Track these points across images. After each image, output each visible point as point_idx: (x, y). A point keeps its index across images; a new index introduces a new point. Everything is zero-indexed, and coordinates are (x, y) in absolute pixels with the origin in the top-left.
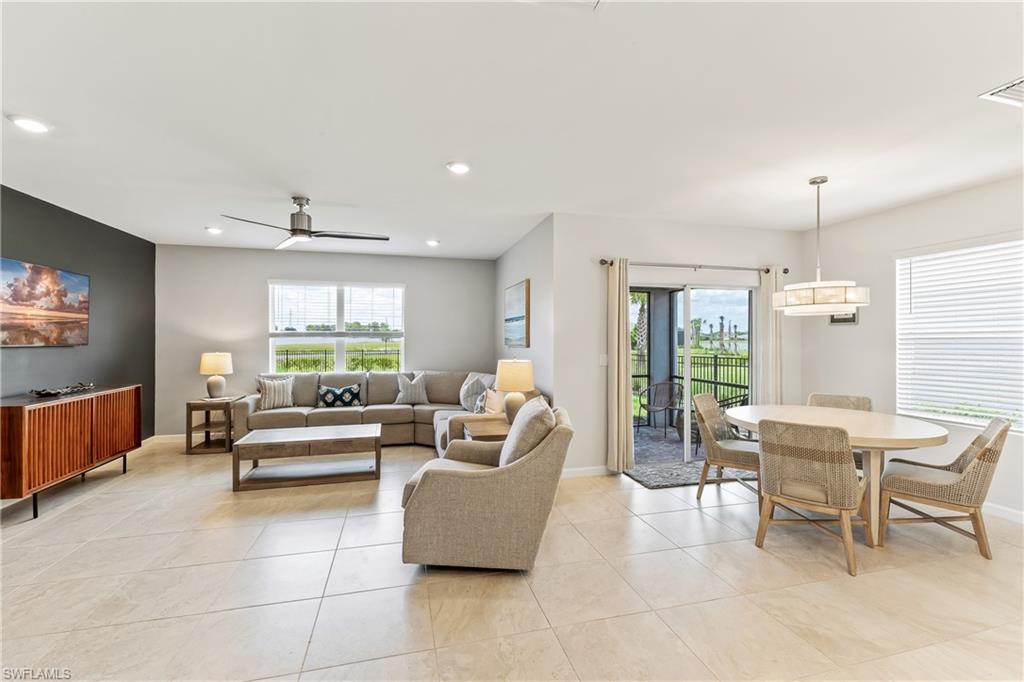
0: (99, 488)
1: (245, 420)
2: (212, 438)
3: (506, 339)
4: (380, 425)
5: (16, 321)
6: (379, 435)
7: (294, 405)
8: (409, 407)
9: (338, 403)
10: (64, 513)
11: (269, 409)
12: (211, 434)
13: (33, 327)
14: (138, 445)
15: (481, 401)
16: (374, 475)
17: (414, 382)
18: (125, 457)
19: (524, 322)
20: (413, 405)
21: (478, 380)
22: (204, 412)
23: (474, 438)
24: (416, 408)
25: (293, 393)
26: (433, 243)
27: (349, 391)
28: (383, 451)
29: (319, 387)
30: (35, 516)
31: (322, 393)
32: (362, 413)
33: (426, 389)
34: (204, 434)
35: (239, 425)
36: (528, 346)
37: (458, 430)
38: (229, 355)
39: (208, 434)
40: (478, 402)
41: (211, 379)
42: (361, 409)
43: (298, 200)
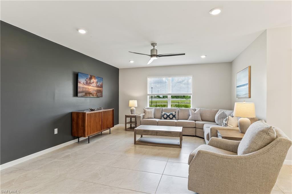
0: (104, 137)
1: (140, 121)
2: (132, 126)
3: (237, 95)
4: (182, 127)
5: (87, 90)
6: (181, 131)
7: (154, 118)
8: (194, 121)
9: (168, 118)
10: (95, 143)
11: (147, 119)
12: (132, 125)
13: (90, 91)
14: (113, 126)
15: (226, 121)
16: (179, 146)
17: (196, 112)
18: (110, 129)
19: (248, 86)
20: (195, 121)
21: (223, 112)
22: (130, 118)
23: (223, 137)
24: (196, 122)
25: (154, 114)
26: (203, 57)
27: (172, 114)
28: (183, 137)
29: (162, 112)
30: (89, 143)
31: (163, 114)
32: (176, 122)
33: (200, 115)
34: (130, 125)
35: (138, 123)
36: (250, 97)
37: (215, 133)
38: (136, 101)
39: (131, 125)
40: (224, 121)
41: (132, 108)
42: (176, 121)
43: (153, 44)
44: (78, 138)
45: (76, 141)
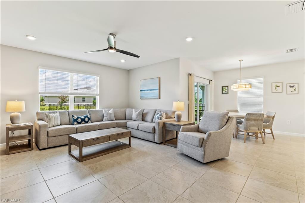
1: (47, 133)
7: (60, 125)
9: (83, 122)
25: (60, 119)
29: (73, 116)
31: (75, 118)
36: (160, 99)
38: (24, 102)
41: (13, 114)
42: (92, 124)
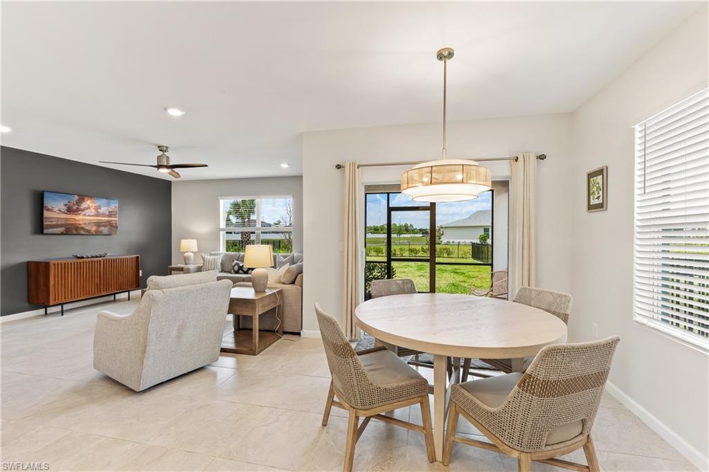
7: (222, 271)
9: (241, 271)
14: (138, 289)
18: (129, 292)
25: (222, 264)
29: (233, 261)
30: (62, 315)
38: (195, 241)
41: (186, 254)
43: (161, 148)
44: (46, 307)
45: (42, 311)
